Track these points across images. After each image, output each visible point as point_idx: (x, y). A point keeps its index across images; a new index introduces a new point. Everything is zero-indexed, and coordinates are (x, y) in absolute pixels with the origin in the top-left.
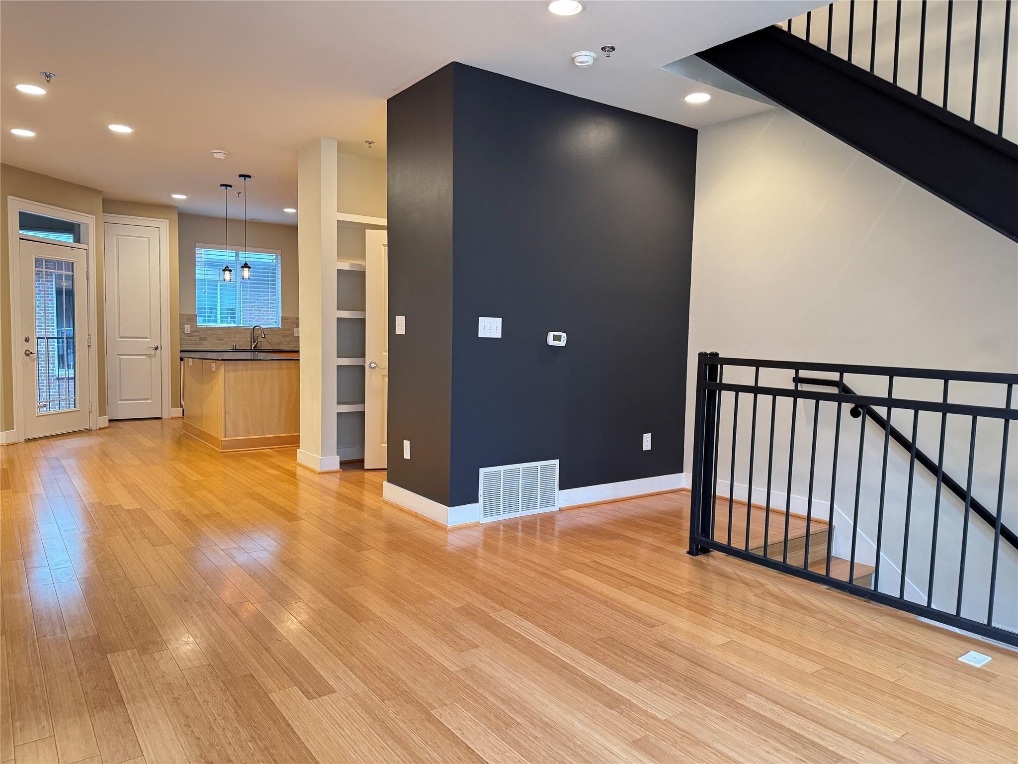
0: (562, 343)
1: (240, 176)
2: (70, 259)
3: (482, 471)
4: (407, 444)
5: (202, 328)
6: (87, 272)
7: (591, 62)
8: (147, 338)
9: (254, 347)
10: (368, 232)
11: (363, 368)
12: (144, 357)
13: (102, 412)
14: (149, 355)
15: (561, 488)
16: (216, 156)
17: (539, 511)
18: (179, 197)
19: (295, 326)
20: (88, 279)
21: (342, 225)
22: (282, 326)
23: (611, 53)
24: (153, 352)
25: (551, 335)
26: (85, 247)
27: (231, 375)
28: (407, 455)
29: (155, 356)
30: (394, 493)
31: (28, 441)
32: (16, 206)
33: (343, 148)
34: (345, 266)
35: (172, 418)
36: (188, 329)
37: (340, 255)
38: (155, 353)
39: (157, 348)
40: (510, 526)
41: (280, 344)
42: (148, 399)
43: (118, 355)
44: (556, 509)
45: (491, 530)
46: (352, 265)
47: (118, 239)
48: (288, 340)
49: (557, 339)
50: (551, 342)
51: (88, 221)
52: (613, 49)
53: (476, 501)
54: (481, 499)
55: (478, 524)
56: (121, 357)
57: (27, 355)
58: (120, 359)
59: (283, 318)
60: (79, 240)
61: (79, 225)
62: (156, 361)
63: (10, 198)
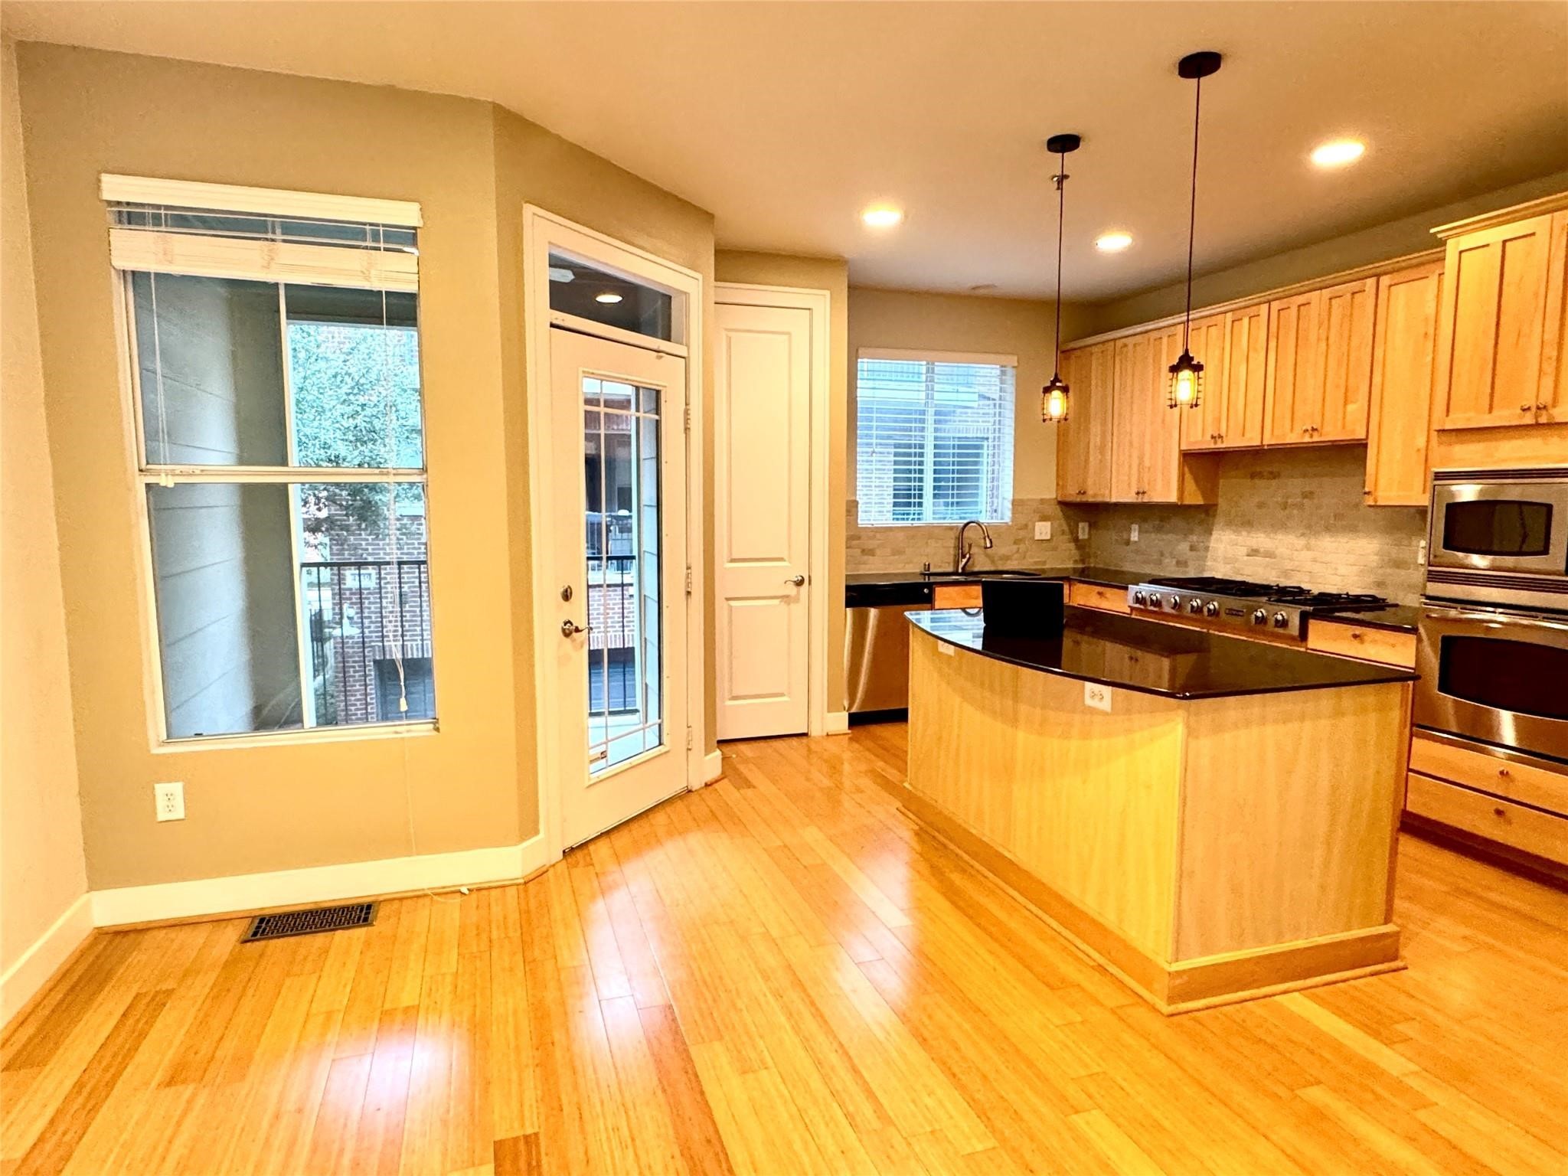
2: (654, 382)
5: (870, 529)
6: (687, 412)
8: (781, 559)
9: (963, 568)
12: (776, 602)
13: (711, 744)
14: (785, 598)
18: (879, 217)
19: (1037, 518)
20: (687, 429)
22: (1014, 519)
24: (792, 590)
26: (681, 350)
29: (797, 599)
31: (570, 854)
32: (544, 235)
35: (828, 735)
38: (798, 592)
39: (799, 583)
41: (1007, 558)
42: (782, 695)
43: (728, 599)
47: (729, 339)
48: (1022, 547)
51: (686, 288)
56: (733, 603)
57: (567, 634)
58: (731, 608)
59: (1014, 503)
60: (668, 338)
61: (668, 299)
62: (799, 610)
63: (529, 210)
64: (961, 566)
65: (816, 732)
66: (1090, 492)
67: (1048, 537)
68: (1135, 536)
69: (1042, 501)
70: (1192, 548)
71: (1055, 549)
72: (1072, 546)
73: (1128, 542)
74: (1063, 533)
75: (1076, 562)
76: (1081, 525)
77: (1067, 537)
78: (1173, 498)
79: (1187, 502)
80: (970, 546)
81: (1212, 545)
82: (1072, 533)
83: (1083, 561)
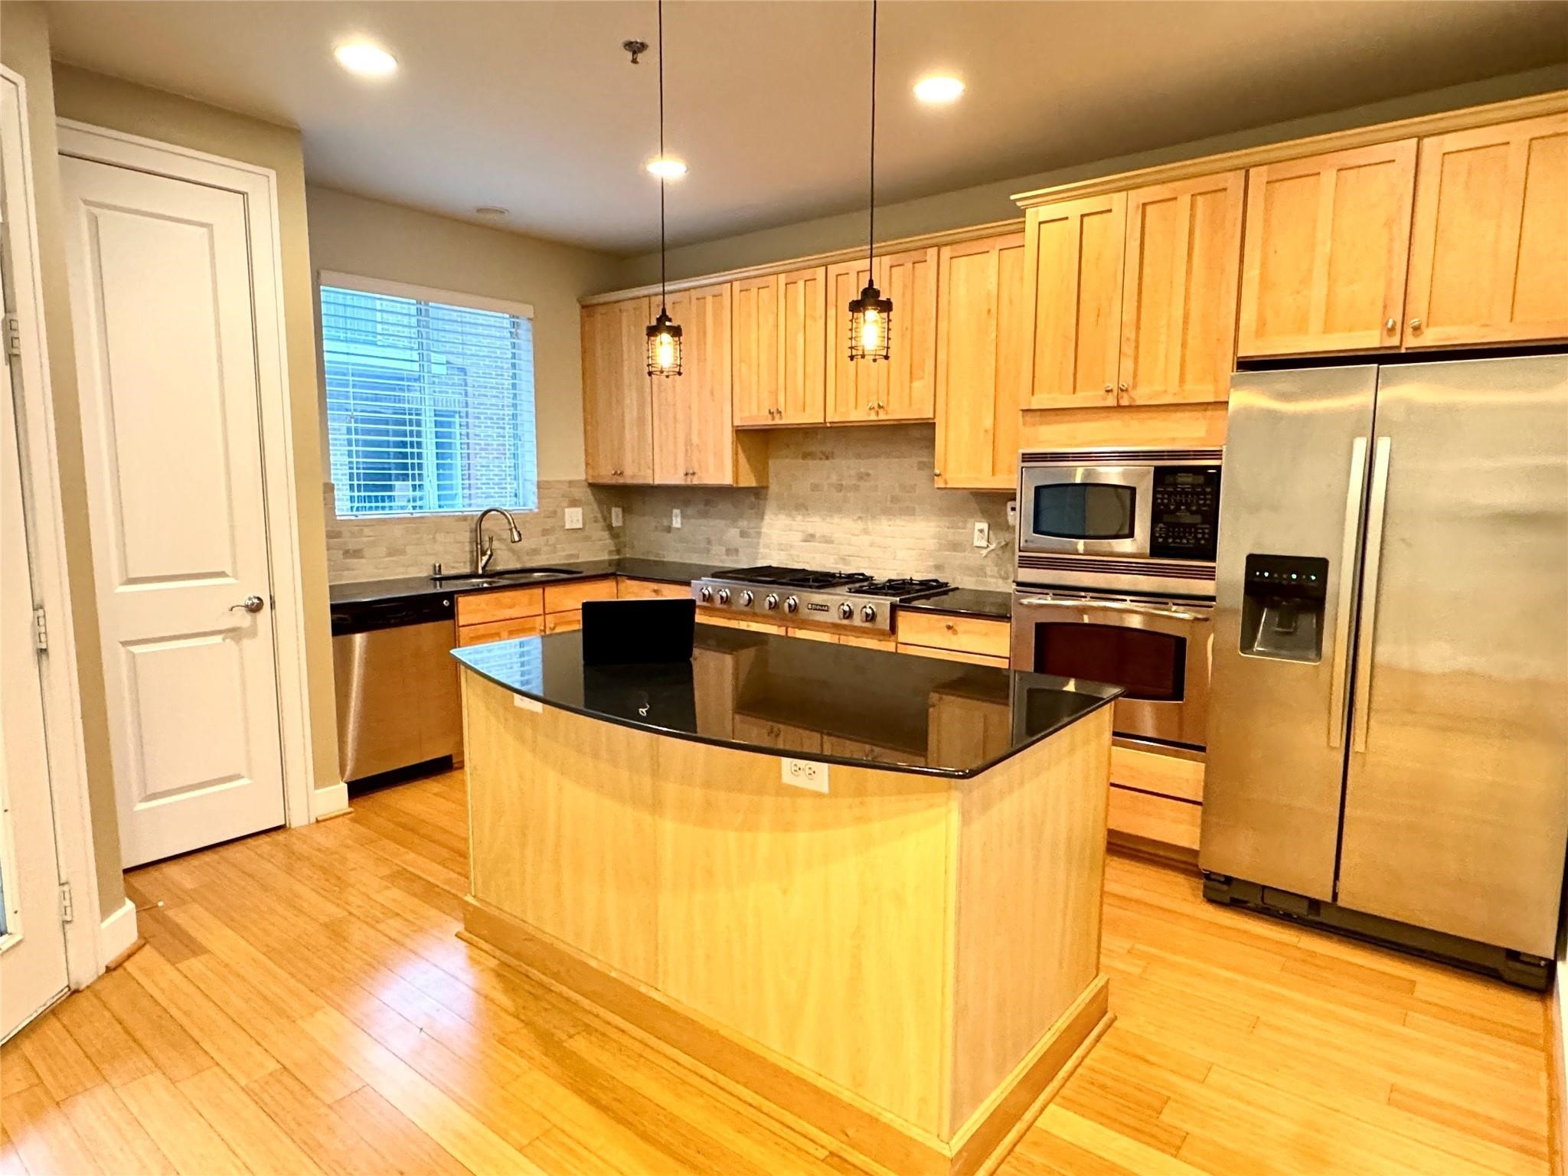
5: (347, 522)
8: (222, 574)
9: (484, 568)
12: (218, 639)
14: (234, 633)
19: (565, 504)
22: (540, 505)
24: (244, 620)
29: (253, 632)
35: (318, 821)
38: (253, 622)
39: (255, 608)
41: (535, 552)
42: (238, 777)
43: (125, 644)
47: (94, 221)
48: (552, 539)
56: (135, 649)
58: (134, 655)
59: (539, 485)
62: (257, 648)
64: (481, 565)
65: (298, 820)
66: (628, 472)
67: (580, 525)
68: (677, 522)
69: (570, 483)
70: (743, 534)
71: (587, 538)
72: (606, 534)
73: (669, 529)
74: (596, 521)
75: (610, 552)
76: (614, 510)
77: (601, 524)
78: (727, 480)
79: (741, 485)
80: (491, 540)
81: (764, 530)
82: (605, 519)
83: (618, 552)
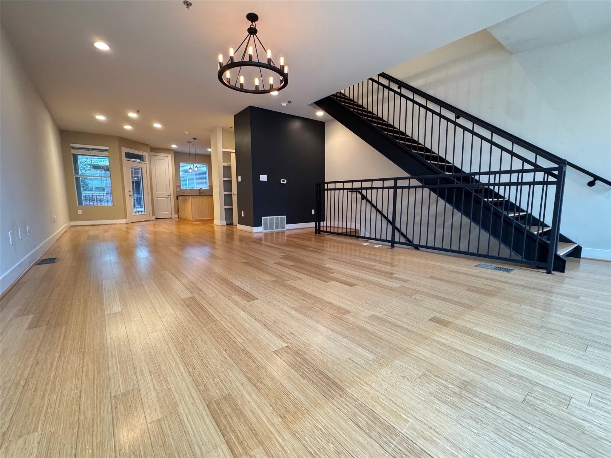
0: (285, 183)
1: (193, 139)
2: (141, 167)
3: (263, 218)
4: (243, 212)
5: (183, 189)
6: (146, 171)
7: (286, 105)
8: (166, 192)
10: (231, 154)
11: (232, 195)
12: (165, 198)
13: (153, 215)
14: (167, 198)
15: (286, 224)
16: (185, 133)
17: (280, 230)
18: (174, 146)
20: (147, 173)
21: (224, 152)
22: (209, 188)
23: (291, 103)
24: (168, 197)
25: (282, 180)
26: (145, 163)
27: (193, 200)
28: (243, 215)
29: (168, 198)
30: (240, 227)
31: (132, 222)
32: (125, 150)
33: (223, 130)
34: (225, 164)
35: (175, 218)
36: (178, 190)
37: (224, 162)
39: (169, 196)
40: (272, 234)
42: (167, 212)
44: (285, 229)
45: (266, 235)
46: (227, 164)
49: (284, 181)
50: (282, 182)
51: (146, 154)
52: (291, 102)
53: (261, 226)
54: (263, 225)
55: (262, 232)
57: (130, 196)
58: (156, 199)
59: (209, 186)
60: (143, 161)
61: (143, 156)
62: (169, 200)
63: (122, 147)
65: (173, 217)
80: (201, 192)
